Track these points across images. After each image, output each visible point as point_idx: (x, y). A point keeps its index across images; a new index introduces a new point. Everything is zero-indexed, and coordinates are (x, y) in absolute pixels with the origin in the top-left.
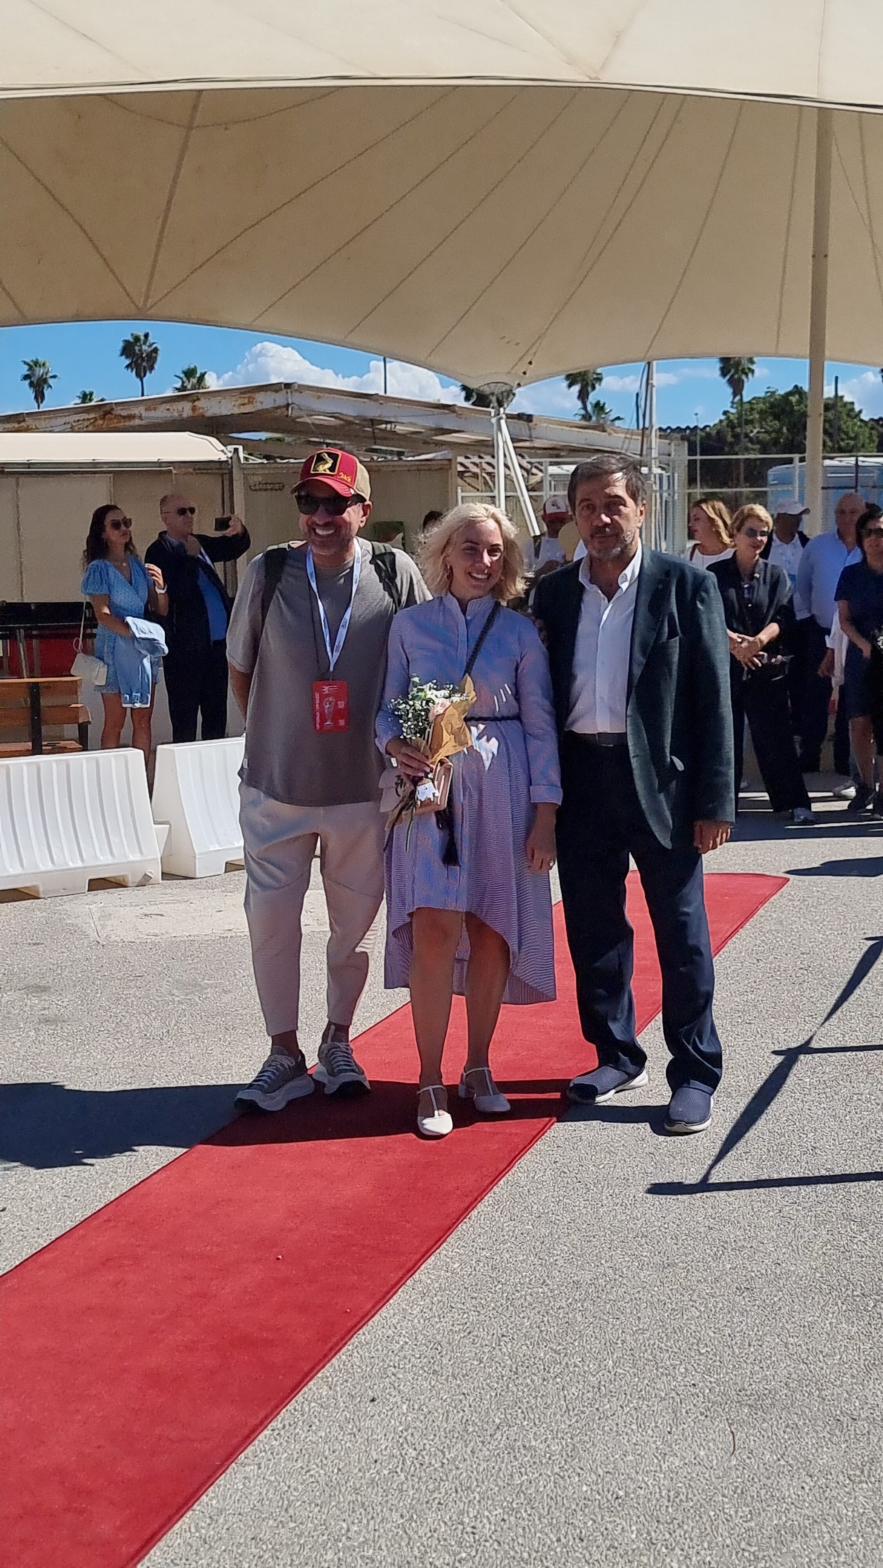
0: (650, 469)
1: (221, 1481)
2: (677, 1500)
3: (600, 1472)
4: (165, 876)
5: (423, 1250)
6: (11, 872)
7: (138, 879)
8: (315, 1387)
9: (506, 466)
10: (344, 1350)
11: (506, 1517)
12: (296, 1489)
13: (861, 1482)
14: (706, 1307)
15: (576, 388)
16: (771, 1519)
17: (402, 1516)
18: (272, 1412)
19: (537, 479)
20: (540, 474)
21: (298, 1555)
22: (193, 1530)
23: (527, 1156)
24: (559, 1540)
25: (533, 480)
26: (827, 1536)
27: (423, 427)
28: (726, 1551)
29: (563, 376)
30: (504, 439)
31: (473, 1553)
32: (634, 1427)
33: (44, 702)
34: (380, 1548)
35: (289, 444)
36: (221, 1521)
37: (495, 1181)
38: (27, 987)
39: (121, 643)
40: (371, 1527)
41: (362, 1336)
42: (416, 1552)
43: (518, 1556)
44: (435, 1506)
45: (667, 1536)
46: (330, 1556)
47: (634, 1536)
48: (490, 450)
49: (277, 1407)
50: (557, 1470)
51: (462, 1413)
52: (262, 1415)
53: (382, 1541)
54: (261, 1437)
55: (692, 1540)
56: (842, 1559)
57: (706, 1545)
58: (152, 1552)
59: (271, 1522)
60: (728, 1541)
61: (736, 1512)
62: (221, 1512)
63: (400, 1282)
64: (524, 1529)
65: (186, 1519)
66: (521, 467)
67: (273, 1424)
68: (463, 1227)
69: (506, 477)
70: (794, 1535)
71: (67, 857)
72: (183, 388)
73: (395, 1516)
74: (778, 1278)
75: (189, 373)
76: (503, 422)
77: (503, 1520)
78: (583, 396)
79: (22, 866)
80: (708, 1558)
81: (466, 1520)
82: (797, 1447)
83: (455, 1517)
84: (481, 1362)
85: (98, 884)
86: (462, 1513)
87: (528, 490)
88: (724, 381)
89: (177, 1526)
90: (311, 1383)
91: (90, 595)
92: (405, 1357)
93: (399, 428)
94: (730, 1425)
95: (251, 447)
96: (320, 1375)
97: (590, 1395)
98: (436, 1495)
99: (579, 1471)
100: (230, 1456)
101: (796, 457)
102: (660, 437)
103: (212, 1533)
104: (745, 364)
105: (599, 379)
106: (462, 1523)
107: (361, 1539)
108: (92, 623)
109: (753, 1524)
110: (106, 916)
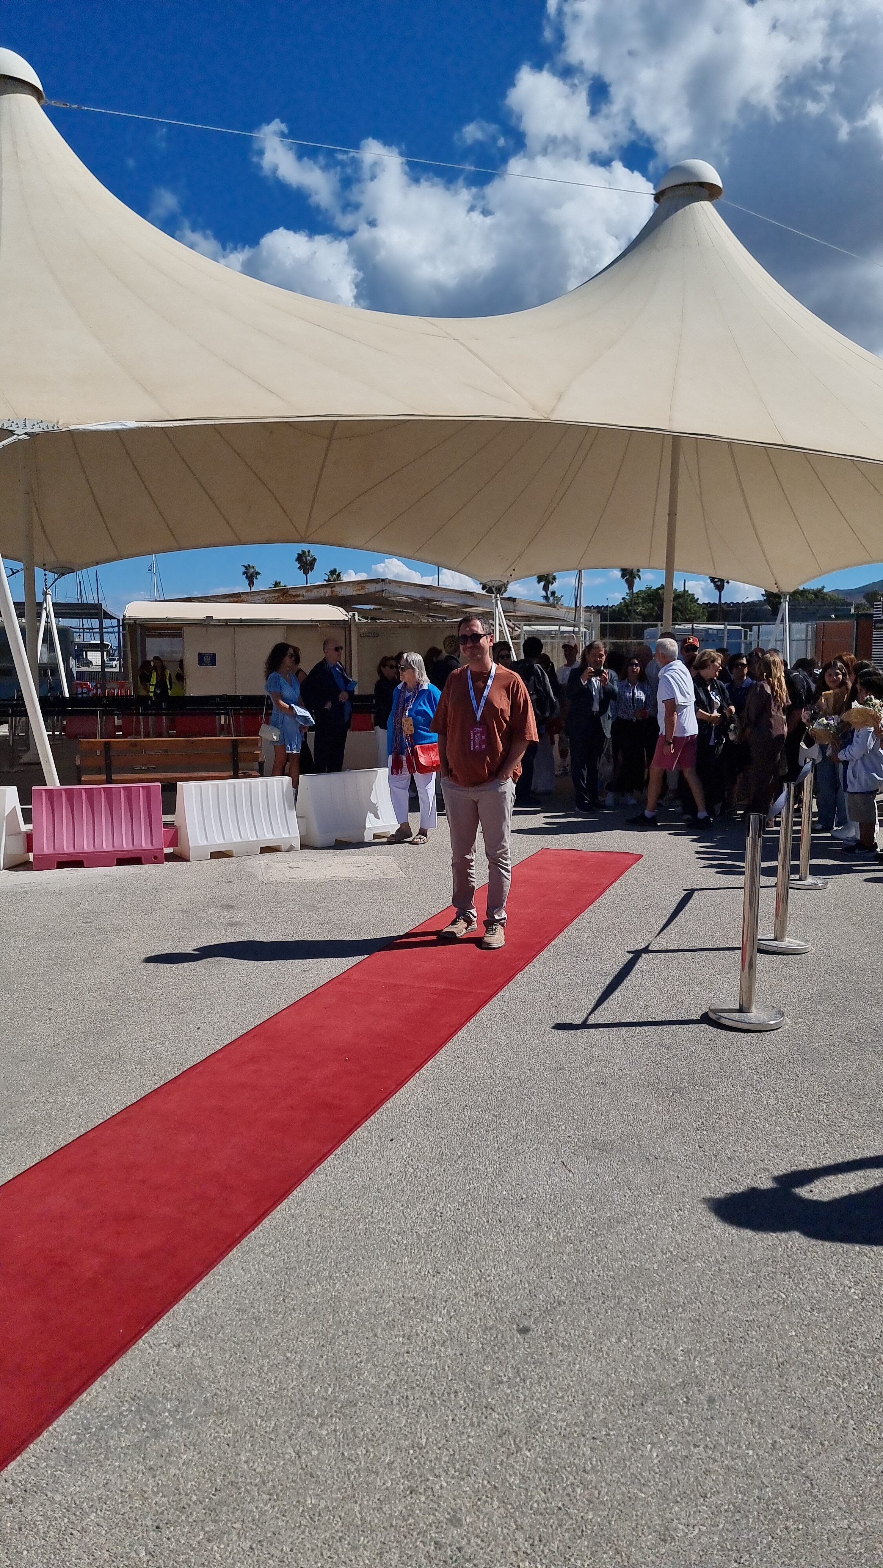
0: (579, 629)
1: (305, 1183)
2: (555, 1201)
3: (514, 1184)
4: (303, 846)
5: (426, 1056)
6: (218, 842)
7: (287, 847)
8: (361, 1132)
9: (500, 625)
10: (378, 1111)
11: (460, 1208)
12: (346, 1189)
13: (658, 1194)
14: (579, 1093)
15: (542, 584)
16: (606, 1213)
17: (402, 1206)
18: (336, 1145)
19: (517, 633)
20: (519, 630)
21: (344, 1225)
22: (287, 1210)
23: (487, 1006)
24: (488, 1222)
25: (516, 633)
26: (636, 1224)
27: (457, 604)
28: (580, 1230)
29: (536, 577)
30: (499, 610)
31: (440, 1228)
32: (534, 1159)
33: (241, 750)
34: (389, 1223)
35: (384, 611)
36: (303, 1205)
37: (468, 1019)
38: (222, 906)
39: (287, 718)
40: (385, 1211)
41: (389, 1104)
42: (409, 1226)
43: (464, 1230)
44: (421, 1200)
45: (548, 1221)
46: (361, 1227)
47: (529, 1221)
48: (491, 617)
49: (338, 1142)
50: (490, 1182)
51: (440, 1149)
52: (330, 1147)
53: (391, 1219)
54: (329, 1159)
55: (561, 1223)
56: (644, 1237)
57: (569, 1227)
58: (264, 1221)
59: (330, 1207)
60: (581, 1225)
61: (587, 1208)
62: (303, 1200)
63: (412, 1074)
64: (469, 1215)
65: (284, 1204)
66: (507, 625)
67: (336, 1152)
68: (449, 1044)
69: (500, 631)
70: (618, 1222)
71: (249, 835)
72: (329, 580)
73: (399, 1205)
74: (620, 1078)
75: (333, 572)
76: (499, 602)
77: (458, 1209)
78: (546, 588)
79: (224, 839)
80: (570, 1234)
81: (438, 1209)
82: (623, 1173)
83: (431, 1207)
84: (453, 1120)
85: (265, 850)
86: (435, 1205)
87: (512, 639)
88: (623, 581)
89: (279, 1207)
90: (359, 1129)
91: (270, 692)
92: (411, 1116)
93: (444, 604)
94: (587, 1159)
95: (363, 613)
96: (364, 1125)
97: (511, 1140)
98: (423, 1194)
99: (502, 1182)
100: (312, 1169)
101: (660, 623)
102: (585, 611)
103: (297, 1212)
104: (635, 571)
105: (554, 579)
106: (435, 1210)
107: (379, 1218)
108: (270, 707)
109: (596, 1216)
110: (268, 867)
